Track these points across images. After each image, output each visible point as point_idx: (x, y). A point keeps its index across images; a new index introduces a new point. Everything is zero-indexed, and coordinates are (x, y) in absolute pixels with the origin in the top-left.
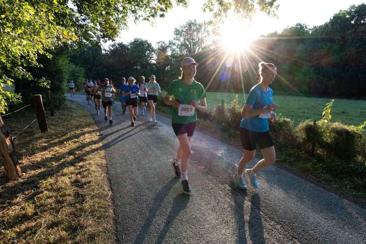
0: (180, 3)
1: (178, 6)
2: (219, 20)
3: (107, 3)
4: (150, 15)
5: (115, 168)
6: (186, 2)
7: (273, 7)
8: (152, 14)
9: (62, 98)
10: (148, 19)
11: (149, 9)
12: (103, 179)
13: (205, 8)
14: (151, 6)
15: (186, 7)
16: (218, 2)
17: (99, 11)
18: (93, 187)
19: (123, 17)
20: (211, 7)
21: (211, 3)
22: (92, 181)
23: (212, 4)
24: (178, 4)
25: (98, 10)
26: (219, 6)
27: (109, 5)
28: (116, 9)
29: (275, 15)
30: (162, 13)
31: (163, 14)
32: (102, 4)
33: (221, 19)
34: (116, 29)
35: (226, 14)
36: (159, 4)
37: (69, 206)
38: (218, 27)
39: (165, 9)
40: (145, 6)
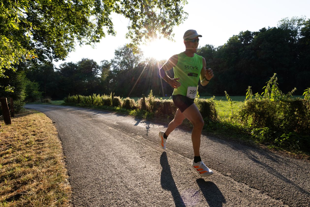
1: (109, 35)
2: (136, 43)
4: (91, 41)
6: (114, 32)
10: (89, 44)
13: (128, 36)
14: (91, 35)
15: (115, 35)
16: (135, 33)
19: (70, 43)
25: (51, 38)
31: (98, 40)
32: (54, 34)
34: (65, 51)
38: (137, 48)
39: (100, 37)
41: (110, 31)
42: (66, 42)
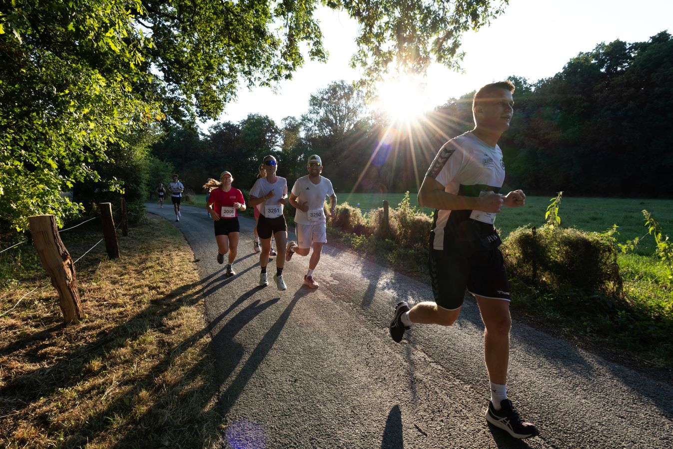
0: (315, 57)
1: (312, 61)
2: (375, 77)
3: (207, 64)
4: (271, 77)
5: (216, 306)
6: (323, 54)
7: (455, 55)
8: (273, 75)
9: (139, 209)
10: (267, 84)
11: (269, 67)
12: (198, 321)
13: (355, 62)
14: (272, 64)
15: (325, 61)
16: (372, 52)
17: (196, 77)
18: (185, 333)
19: (230, 83)
20: (364, 59)
21: (363, 54)
22: (183, 325)
23: (365, 55)
24: (311, 59)
25: (194, 76)
26: (374, 57)
27: (210, 67)
28: (221, 73)
29: (459, 68)
30: (287, 72)
31: (289, 74)
32: (199, 67)
33: (378, 76)
34: (220, 101)
35: (386, 67)
36: (283, 60)
37: (150, 358)
38: (375, 89)
39: (292, 67)
40: (262, 65)
41: (314, 51)
42: (222, 83)
